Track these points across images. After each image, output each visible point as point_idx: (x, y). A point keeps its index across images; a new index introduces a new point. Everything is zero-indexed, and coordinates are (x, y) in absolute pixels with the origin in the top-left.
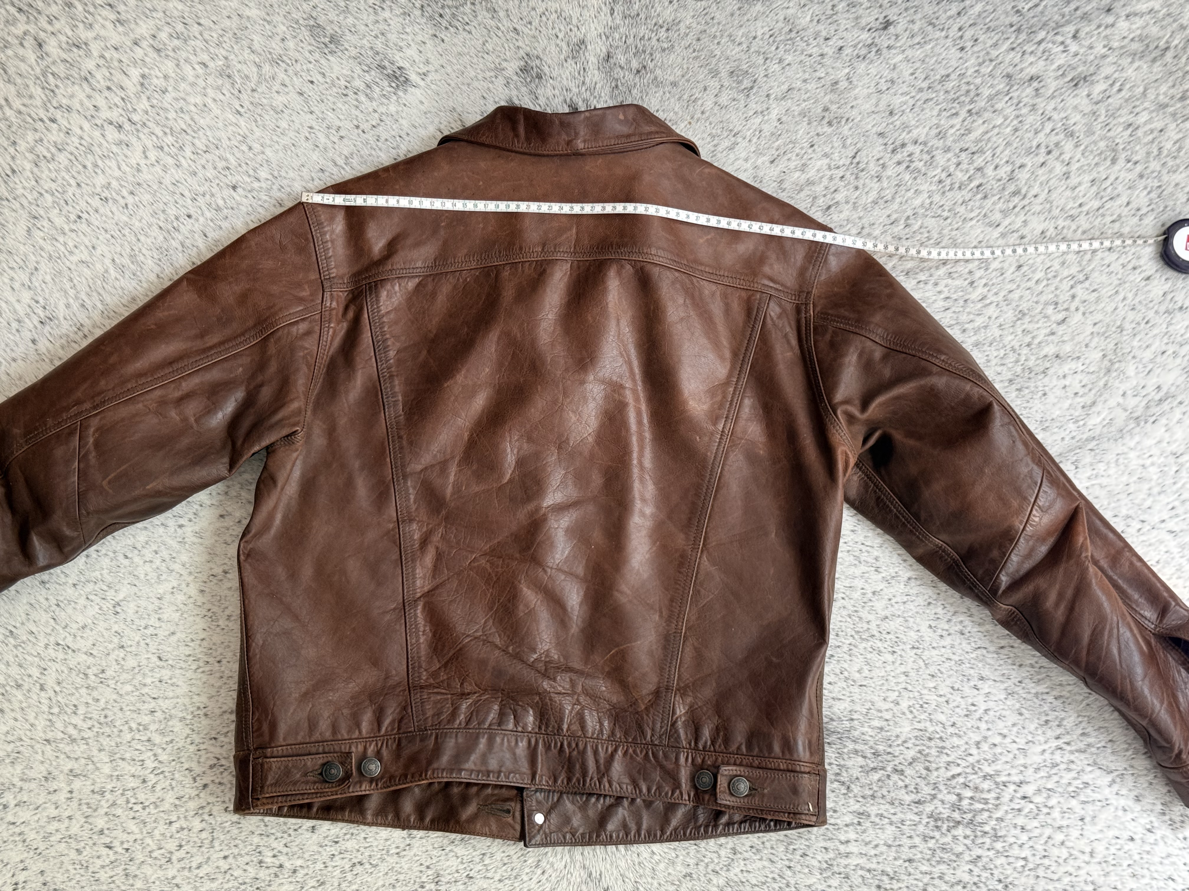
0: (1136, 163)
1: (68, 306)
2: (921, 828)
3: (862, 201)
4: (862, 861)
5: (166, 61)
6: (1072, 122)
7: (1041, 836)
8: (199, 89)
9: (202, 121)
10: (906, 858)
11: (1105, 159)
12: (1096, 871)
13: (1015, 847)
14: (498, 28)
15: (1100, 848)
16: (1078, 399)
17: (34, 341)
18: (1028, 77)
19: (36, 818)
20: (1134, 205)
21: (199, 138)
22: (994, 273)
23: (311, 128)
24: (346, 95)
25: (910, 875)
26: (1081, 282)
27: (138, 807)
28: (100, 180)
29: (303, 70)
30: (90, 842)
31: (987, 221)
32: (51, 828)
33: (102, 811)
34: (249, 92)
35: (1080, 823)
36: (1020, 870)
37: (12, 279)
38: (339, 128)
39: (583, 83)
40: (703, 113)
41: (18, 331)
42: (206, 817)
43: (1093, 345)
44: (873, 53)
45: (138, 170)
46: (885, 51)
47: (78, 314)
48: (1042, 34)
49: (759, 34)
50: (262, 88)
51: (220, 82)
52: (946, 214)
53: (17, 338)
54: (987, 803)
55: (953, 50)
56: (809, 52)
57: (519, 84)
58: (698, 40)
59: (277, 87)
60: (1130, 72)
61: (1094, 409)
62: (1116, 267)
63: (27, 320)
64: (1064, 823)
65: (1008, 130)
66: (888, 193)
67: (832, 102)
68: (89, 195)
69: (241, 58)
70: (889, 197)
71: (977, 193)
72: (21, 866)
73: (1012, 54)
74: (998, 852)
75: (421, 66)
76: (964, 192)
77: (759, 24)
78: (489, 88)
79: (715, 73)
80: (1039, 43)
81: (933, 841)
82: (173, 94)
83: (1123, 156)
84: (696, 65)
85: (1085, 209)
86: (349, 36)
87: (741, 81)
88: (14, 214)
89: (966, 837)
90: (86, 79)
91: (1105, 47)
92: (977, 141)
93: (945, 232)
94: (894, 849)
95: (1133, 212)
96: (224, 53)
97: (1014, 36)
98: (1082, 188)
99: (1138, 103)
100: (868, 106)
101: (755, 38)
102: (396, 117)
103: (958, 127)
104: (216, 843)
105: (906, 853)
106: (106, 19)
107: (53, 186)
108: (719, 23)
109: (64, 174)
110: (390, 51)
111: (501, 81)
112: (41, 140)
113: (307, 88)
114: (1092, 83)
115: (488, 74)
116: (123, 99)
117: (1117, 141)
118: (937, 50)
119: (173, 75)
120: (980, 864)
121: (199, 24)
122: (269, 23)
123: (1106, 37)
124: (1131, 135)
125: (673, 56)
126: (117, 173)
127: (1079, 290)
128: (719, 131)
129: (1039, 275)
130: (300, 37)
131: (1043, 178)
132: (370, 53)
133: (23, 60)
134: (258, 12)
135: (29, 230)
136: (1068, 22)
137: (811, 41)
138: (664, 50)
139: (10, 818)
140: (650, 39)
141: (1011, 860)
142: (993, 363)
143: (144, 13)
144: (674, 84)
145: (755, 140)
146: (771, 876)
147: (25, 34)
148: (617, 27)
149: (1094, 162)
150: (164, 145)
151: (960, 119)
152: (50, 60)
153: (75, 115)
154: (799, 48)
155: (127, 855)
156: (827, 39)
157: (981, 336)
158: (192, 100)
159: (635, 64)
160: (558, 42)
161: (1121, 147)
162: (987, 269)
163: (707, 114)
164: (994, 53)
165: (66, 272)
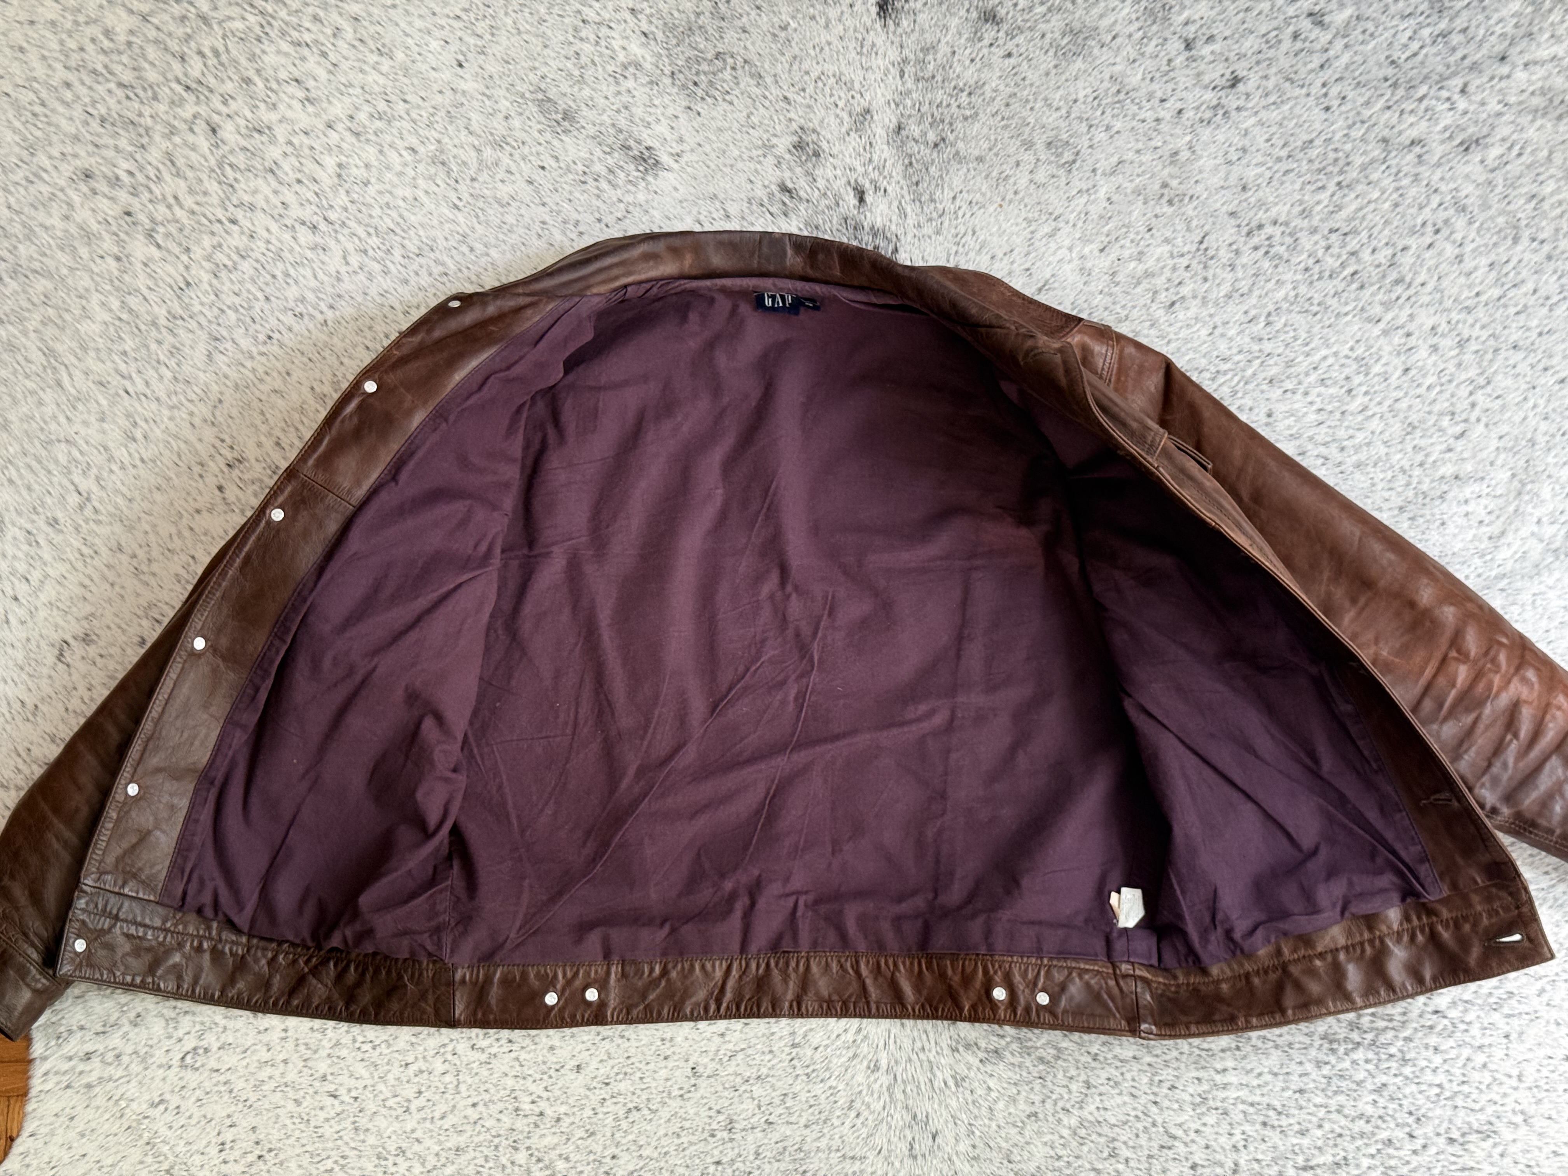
0: (1542, 242)
1: (259, 445)
2: (1313, 1053)
3: (1213, 296)
4: (1243, 1093)
5: (367, 147)
6: (1463, 194)
7: (1458, 1057)
8: (407, 180)
9: (413, 218)
10: (1296, 1088)
11: (1505, 238)
12: (1525, 1098)
13: (1428, 1071)
14: (765, 97)
15: (1530, 1071)
16: (1484, 529)
17: (220, 488)
18: (1408, 142)
19: (244, 1063)
20: (1542, 293)
21: (410, 239)
22: (1376, 379)
23: (544, 223)
24: (584, 183)
25: (1301, 1108)
26: (1482, 387)
27: (365, 1047)
28: (292, 292)
29: (531, 154)
30: (311, 1091)
31: (1365, 315)
32: (263, 1075)
33: (323, 1053)
34: (468, 182)
35: (1505, 1041)
36: (1434, 1099)
37: (191, 414)
38: (577, 223)
39: (870, 160)
40: (1016, 193)
41: (201, 476)
42: (449, 1057)
43: (1499, 462)
44: (1219, 117)
45: (339, 279)
46: (1234, 113)
47: (271, 453)
48: (1423, 90)
49: (1081, 95)
50: (484, 177)
51: (433, 170)
52: (1315, 309)
53: (201, 485)
54: (1391, 1020)
55: (1317, 110)
56: (1142, 117)
57: (793, 163)
58: (1007, 105)
59: (501, 174)
60: (1531, 133)
61: (1503, 540)
62: (1523, 368)
63: (211, 464)
64: (1486, 1041)
65: (1387, 205)
66: (1244, 285)
67: (1171, 176)
68: (280, 311)
69: (456, 141)
70: (1245, 290)
71: (1352, 282)
72: (228, 1122)
73: (1388, 114)
74: (1407, 1078)
75: (674, 145)
76: (1335, 282)
77: (1080, 84)
78: (756, 171)
79: (1029, 145)
80: (1421, 99)
81: (1328, 1067)
82: (377, 187)
83: (1526, 234)
84: (1006, 135)
85: (1483, 298)
86: (585, 112)
87: (1061, 154)
88: (190, 336)
89: (1367, 1061)
90: (272, 171)
91: (1499, 102)
92: (1350, 219)
93: (1316, 329)
94: (1281, 1078)
95: (1541, 301)
96: (437, 135)
97: (1389, 93)
98: (1479, 273)
99: (1542, 170)
100: (1216, 181)
101: (1075, 101)
102: (645, 207)
103: (1326, 203)
104: (463, 1088)
105: (1296, 1082)
106: (292, 97)
107: (237, 300)
108: (1031, 85)
109: (249, 286)
110: (635, 128)
111: (770, 160)
112: (220, 245)
113: (538, 175)
114: (1486, 146)
115: (755, 153)
116: (316, 194)
117: (1519, 215)
118: (1298, 110)
119: (376, 163)
120: (1385, 1093)
121: (405, 101)
122: (489, 97)
123: (1501, 90)
124: (1535, 209)
125: (977, 126)
126: (313, 283)
127: (1479, 396)
128: (1036, 215)
129: (1430, 380)
130: (527, 113)
131: (1432, 262)
132: (612, 131)
133: (193, 148)
134: (476, 85)
135: (209, 355)
136: (1455, 74)
137: (1144, 103)
138: (966, 118)
139: (213, 1064)
140: (948, 105)
141: (1424, 1087)
142: (1379, 487)
143: (338, 89)
144: (980, 159)
145: (1080, 224)
146: (1133, 1113)
147: (195, 117)
148: (909, 93)
149: (1491, 243)
150: (368, 248)
151: (1329, 193)
152: (226, 148)
153: (259, 214)
154: (1130, 113)
155: (356, 1105)
156: (1163, 101)
157: (1362, 456)
158: (400, 192)
159: (932, 136)
160: (838, 111)
161: (1524, 223)
162: (1367, 374)
163: (1021, 194)
164: (1366, 113)
165: (255, 404)
